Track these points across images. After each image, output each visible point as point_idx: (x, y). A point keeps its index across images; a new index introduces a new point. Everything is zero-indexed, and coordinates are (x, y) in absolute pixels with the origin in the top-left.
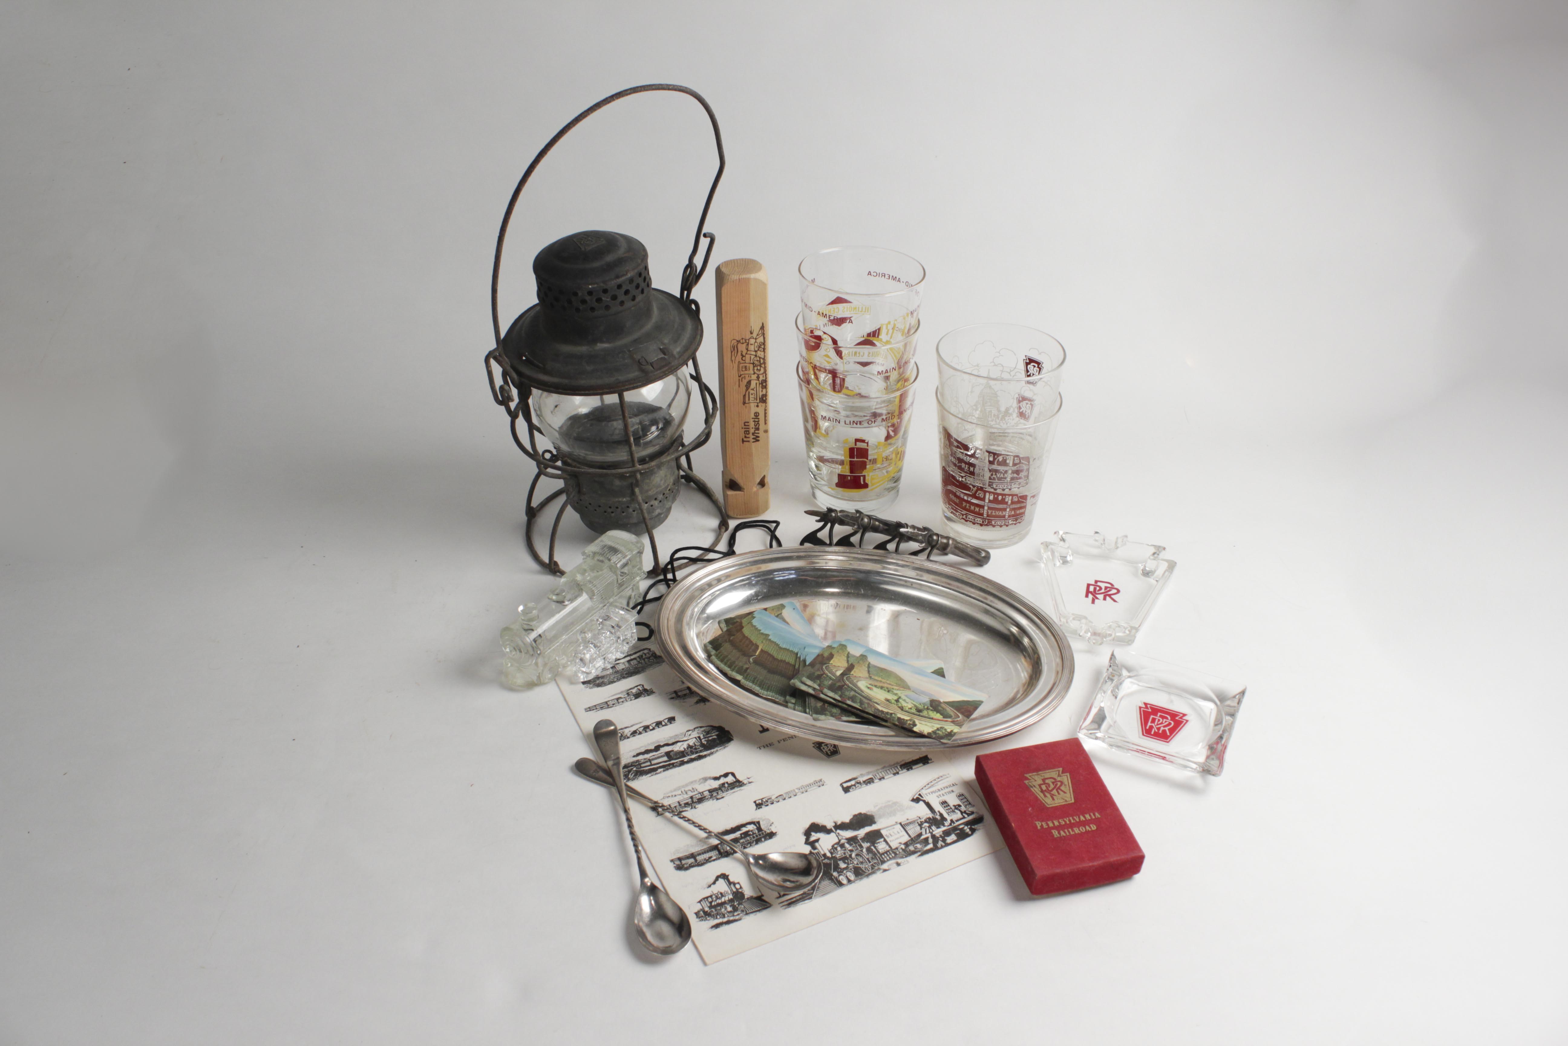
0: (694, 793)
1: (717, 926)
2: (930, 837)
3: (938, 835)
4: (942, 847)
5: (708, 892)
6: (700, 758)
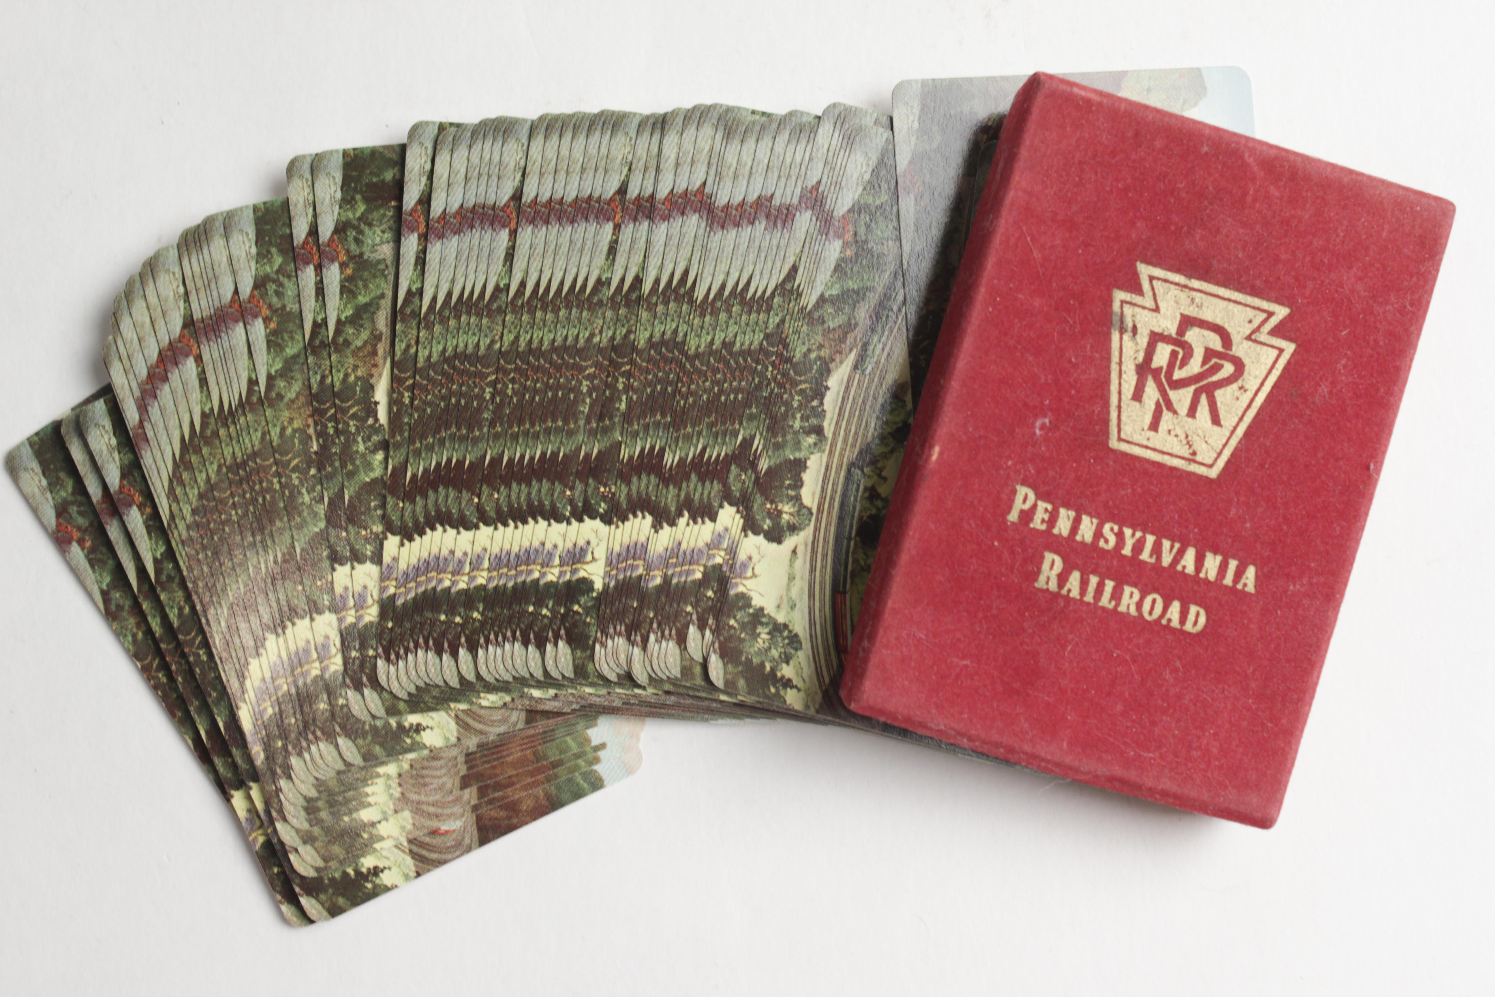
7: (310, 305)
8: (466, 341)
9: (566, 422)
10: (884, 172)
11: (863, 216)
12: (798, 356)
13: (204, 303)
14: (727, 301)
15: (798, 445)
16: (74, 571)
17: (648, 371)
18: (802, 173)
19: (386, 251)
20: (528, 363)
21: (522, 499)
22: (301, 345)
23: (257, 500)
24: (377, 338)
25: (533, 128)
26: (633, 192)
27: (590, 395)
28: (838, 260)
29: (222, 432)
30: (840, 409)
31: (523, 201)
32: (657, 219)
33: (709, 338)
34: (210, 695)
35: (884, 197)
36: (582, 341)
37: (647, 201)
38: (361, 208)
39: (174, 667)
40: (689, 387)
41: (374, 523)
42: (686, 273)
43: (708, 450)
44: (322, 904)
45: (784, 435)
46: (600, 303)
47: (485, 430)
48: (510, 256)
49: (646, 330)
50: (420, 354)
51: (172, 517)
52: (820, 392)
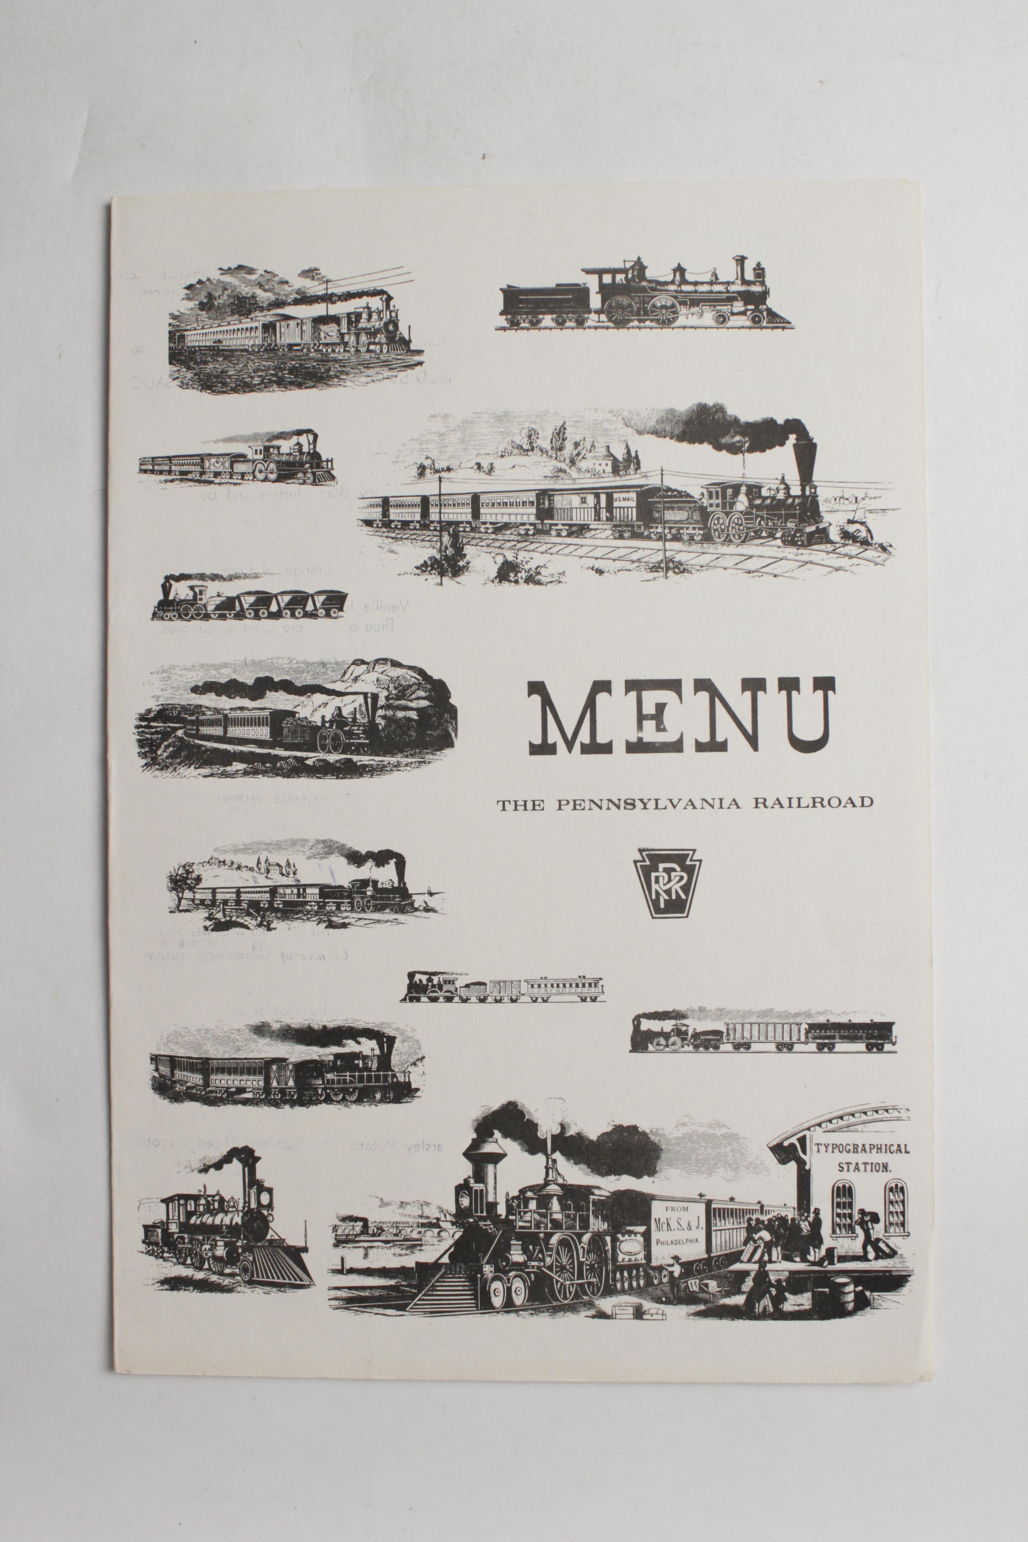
0: (285, 881)
1: (174, 1284)
2: (753, 1274)
3: (773, 1278)
4: (764, 1316)
5: (192, 1184)
6: (349, 770)
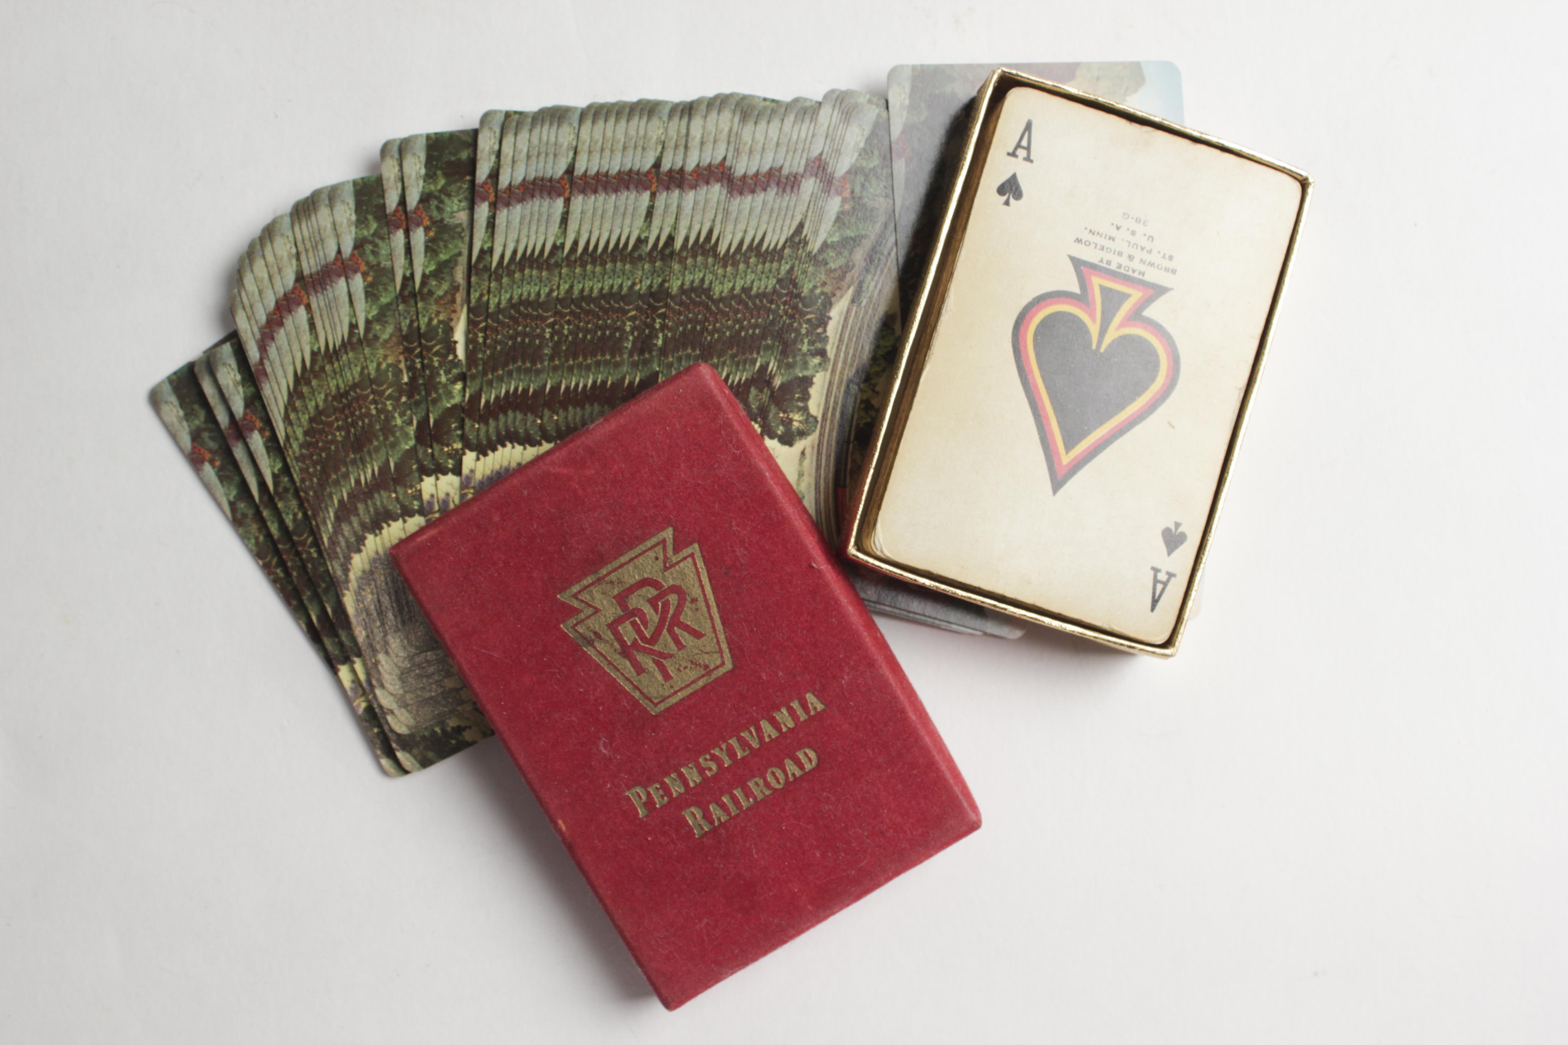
7: (400, 262)
8: (529, 290)
9: (613, 356)
10: (876, 141)
11: (858, 177)
12: (805, 292)
13: (312, 261)
14: (745, 254)
15: (805, 365)
16: (207, 486)
17: (680, 313)
18: (807, 147)
19: (462, 217)
20: (581, 307)
21: (577, 420)
22: (393, 295)
23: (357, 423)
24: (455, 288)
25: (584, 114)
26: (666, 166)
27: (632, 334)
28: (838, 213)
29: (328, 368)
30: (841, 335)
31: (575, 174)
32: (686, 187)
33: (731, 285)
34: (320, 586)
35: (876, 162)
36: (625, 289)
37: (678, 173)
38: (442, 182)
39: (289, 564)
40: (714, 326)
41: (454, 442)
42: (711, 232)
43: (731, 377)
44: (415, 757)
45: (794, 357)
46: (640, 258)
47: (546, 363)
48: (565, 220)
49: (678, 279)
50: (491, 302)
51: (287, 437)
52: (823, 321)
